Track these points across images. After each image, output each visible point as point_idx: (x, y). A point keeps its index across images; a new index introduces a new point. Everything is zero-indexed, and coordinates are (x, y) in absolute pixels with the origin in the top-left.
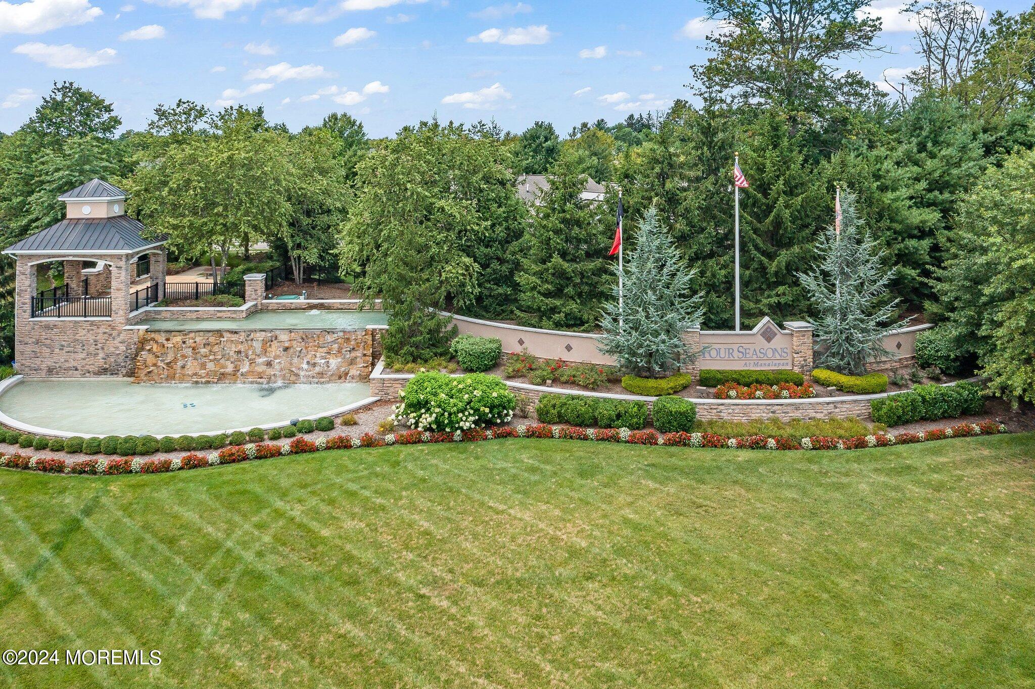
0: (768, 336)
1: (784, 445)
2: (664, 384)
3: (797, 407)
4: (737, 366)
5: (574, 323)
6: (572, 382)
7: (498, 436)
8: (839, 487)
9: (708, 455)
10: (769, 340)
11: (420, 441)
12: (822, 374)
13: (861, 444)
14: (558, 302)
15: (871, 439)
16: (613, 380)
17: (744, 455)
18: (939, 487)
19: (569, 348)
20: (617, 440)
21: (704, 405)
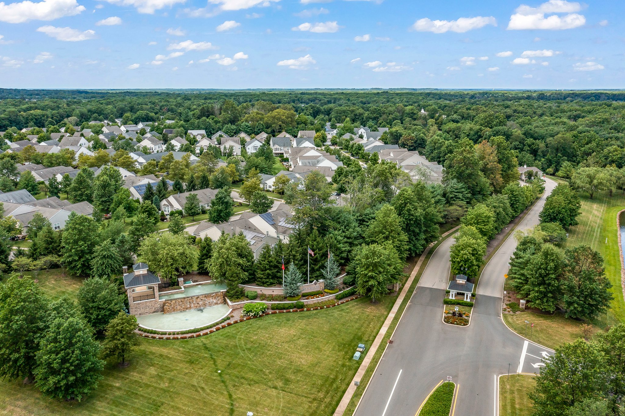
0: (315, 284)
1: (322, 308)
2: (297, 298)
3: (322, 299)
4: (310, 291)
5: (271, 284)
6: (277, 300)
7: (266, 315)
8: (332, 316)
9: (308, 313)
11: (251, 319)
12: (326, 290)
13: (335, 305)
14: (267, 280)
16: (285, 298)
17: (315, 312)
18: (348, 313)
19: (273, 291)
20: (290, 312)
21: (304, 301)
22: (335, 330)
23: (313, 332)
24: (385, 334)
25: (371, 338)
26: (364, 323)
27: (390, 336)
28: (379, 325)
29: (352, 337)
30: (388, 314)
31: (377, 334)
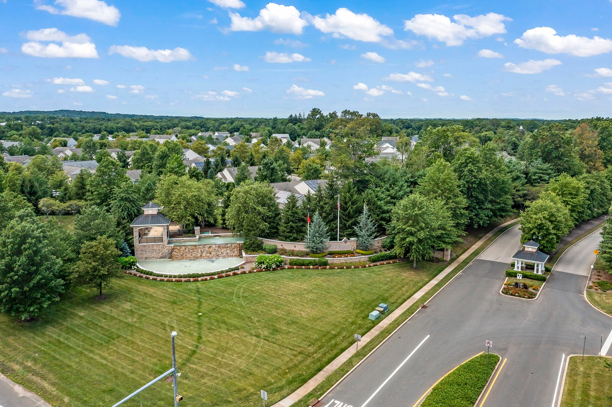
0: (346, 242)
1: (348, 268)
2: (320, 255)
3: (352, 259)
4: (338, 250)
5: (295, 240)
6: (297, 256)
7: (281, 269)
8: (358, 276)
9: (331, 271)
10: (346, 243)
11: (262, 271)
12: (358, 251)
13: (365, 267)
14: (291, 234)
15: (367, 266)
16: (307, 254)
17: (339, 270)
18: (379, 275)
19: (295, 247)
20: (309, 268)
21: (330, 259)
22: (356, 288)
23: (329, 289)
24: (419, 299)
25: (400, 301)
26: (395, 285)
27: (426, 301)
28: (414, 289)
29: (375, 298)
30: (430, 280)
31: (409, 297)
